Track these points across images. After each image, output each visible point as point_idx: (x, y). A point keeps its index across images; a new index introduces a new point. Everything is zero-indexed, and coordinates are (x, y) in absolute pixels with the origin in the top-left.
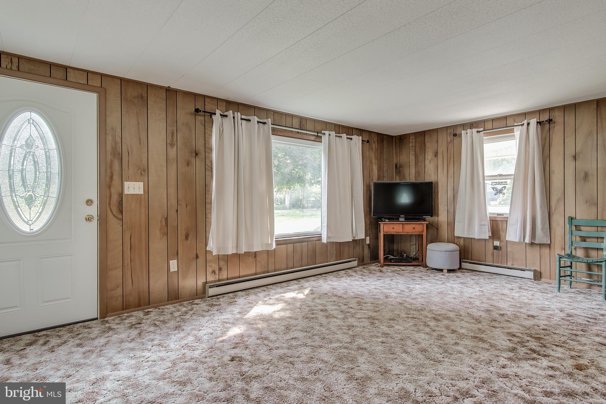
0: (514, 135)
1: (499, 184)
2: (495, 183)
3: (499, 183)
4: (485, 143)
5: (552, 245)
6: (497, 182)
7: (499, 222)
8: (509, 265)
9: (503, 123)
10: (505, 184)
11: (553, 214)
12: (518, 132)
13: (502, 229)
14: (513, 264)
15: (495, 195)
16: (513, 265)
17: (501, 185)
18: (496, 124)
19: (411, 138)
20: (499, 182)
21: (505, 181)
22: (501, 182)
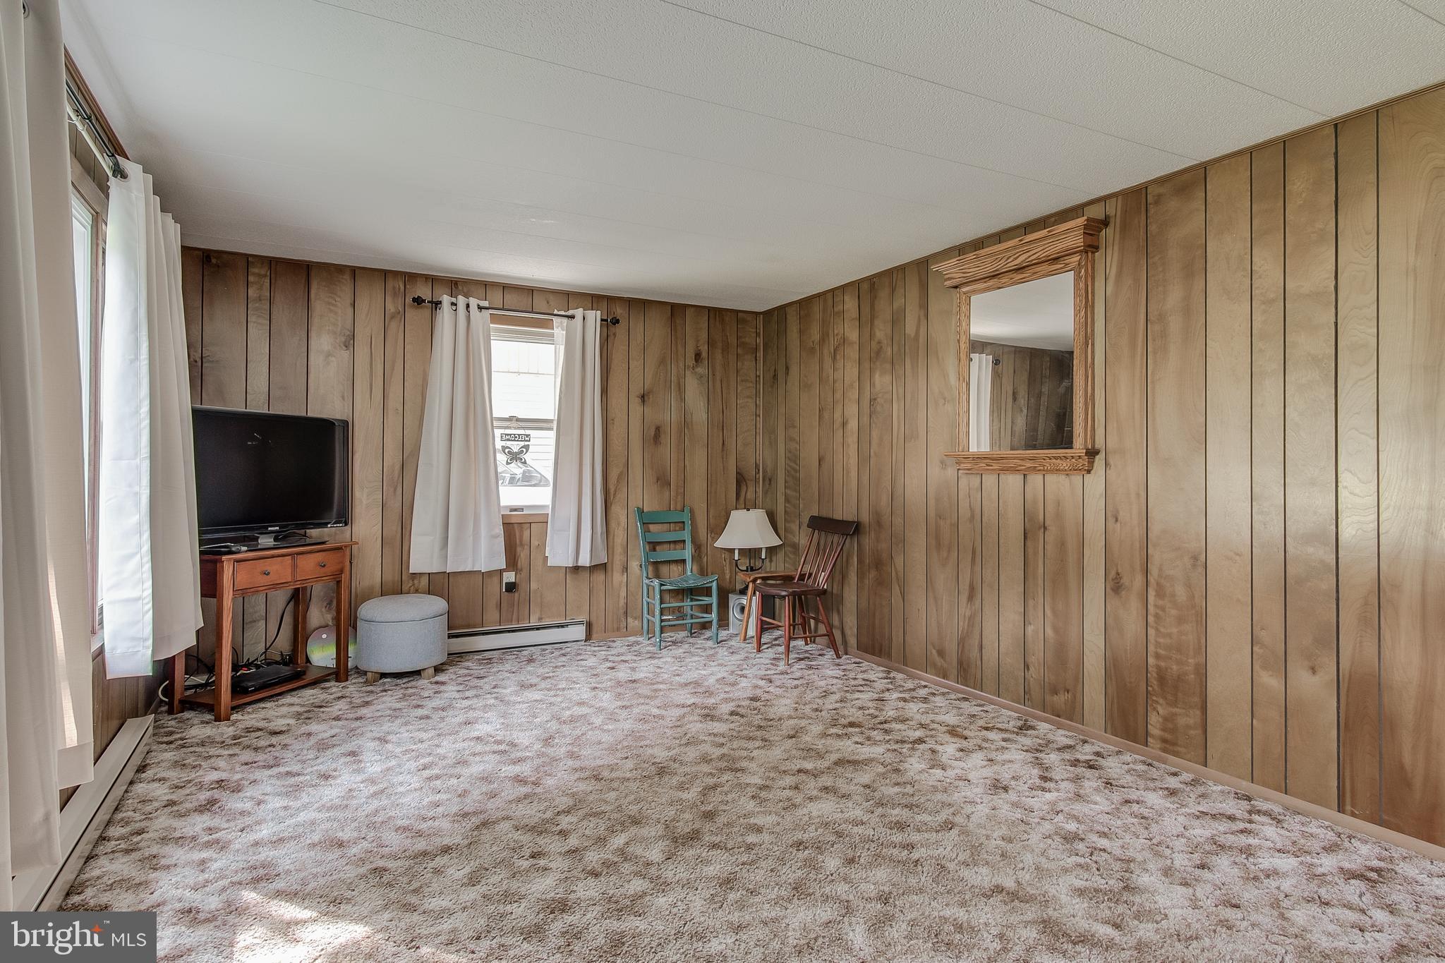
0: (552, 335)
1: (514, 440)
2: (508, 435)
3: (515, 438)
4: (494, 338)
5: (609, 566)
6: (511, 435)
7: (516, 526)
8: (534, 623)
9: (524, 301)
10: (527, 441)
11: (611, 505)
12: (559, 329)
13: (521, 541)
14: (542, 619)
15: (508, 463)
16: (540, 619)
17: (518, 441)
18: (511, 299)
19: (254, 270)
20: (515, 435)
21: (528, 432)
22: (519, 435)
